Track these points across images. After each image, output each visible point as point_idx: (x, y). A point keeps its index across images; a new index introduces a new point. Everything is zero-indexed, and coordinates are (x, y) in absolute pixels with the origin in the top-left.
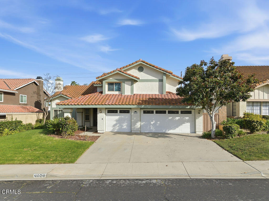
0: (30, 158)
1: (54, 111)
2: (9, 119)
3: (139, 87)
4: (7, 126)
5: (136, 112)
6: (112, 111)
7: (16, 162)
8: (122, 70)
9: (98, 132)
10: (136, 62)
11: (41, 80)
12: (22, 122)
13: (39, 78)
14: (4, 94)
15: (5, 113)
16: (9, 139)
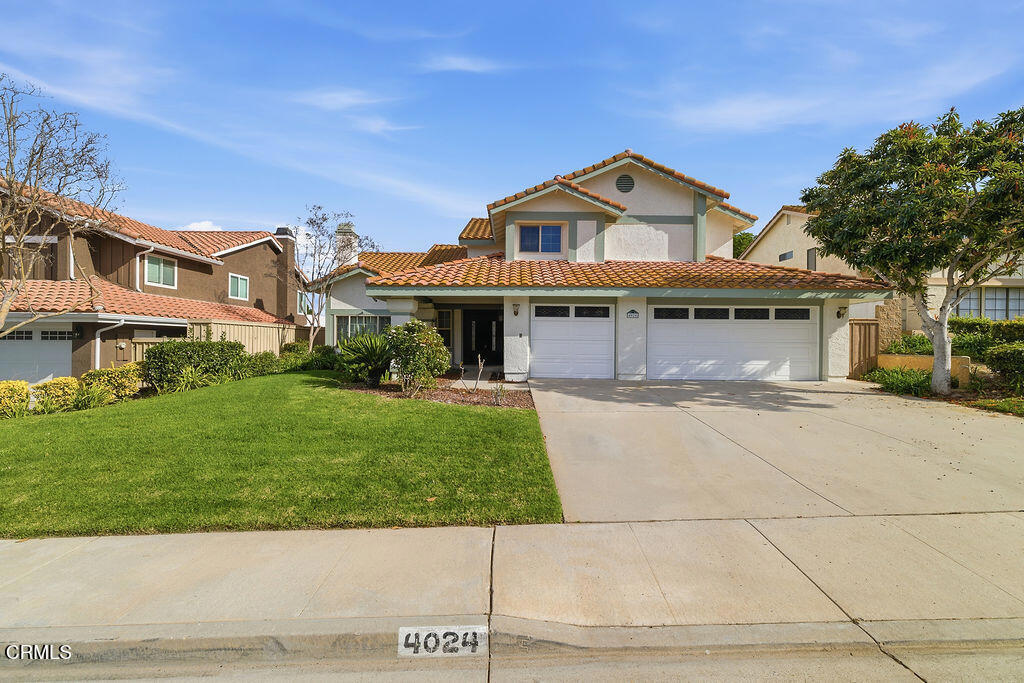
0: (318, 494)
1: (335, 318)
2: (197, 335)
3: (619, 239)
4: (190, 357)
5: (633, 311)
6: (549, 310)
7: (247, 516)
8: (574, 183)
9: (508, 377)
10: (615, 159)
11: (290, 238)
12: (242, 347)
13: (281, 231)
14: (179, 266)
15: (185, 321)
16: (203, 402)
